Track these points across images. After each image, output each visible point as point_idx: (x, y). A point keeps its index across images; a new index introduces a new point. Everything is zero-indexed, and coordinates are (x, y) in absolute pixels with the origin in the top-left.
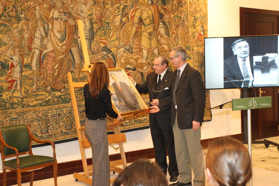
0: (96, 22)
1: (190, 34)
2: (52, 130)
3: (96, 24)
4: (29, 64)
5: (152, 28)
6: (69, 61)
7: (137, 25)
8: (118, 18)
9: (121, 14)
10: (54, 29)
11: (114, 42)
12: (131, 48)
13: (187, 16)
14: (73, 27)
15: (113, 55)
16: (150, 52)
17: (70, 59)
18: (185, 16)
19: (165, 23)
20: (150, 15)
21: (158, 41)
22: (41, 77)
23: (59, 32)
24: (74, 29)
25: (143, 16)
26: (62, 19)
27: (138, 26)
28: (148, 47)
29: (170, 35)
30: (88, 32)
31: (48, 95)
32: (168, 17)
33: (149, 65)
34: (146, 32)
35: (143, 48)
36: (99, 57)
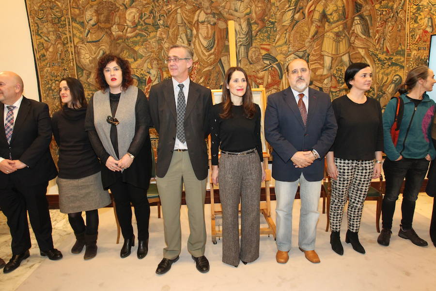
0: (255, 23)
1: (407, 31)
3: (256, 25)
5: (341, 26)
7: (317, 23)
8: (289, 15)
9: (293, 9)
10: (200, 35)
11: (281, 48)
12: (307, 55)
13: (403, 5)
14: (223, 31)
15: (279, 65)
16: (336, 60)
17: (220, 71)
18: (401, 5)
19: (364, 17)
20: (340, 7)
21: (350, 45)
23: (205, 38)
24: (225, 33)
25: (328, 9)
26: (209, 22)
27: (319, 24)
28: (334, 53)
29: (371, 35)
30: (244, 36)
32: (369, 8)
33: (333, 77)
34: (331, 32)
35: (325, 54)
36: (259, 67)
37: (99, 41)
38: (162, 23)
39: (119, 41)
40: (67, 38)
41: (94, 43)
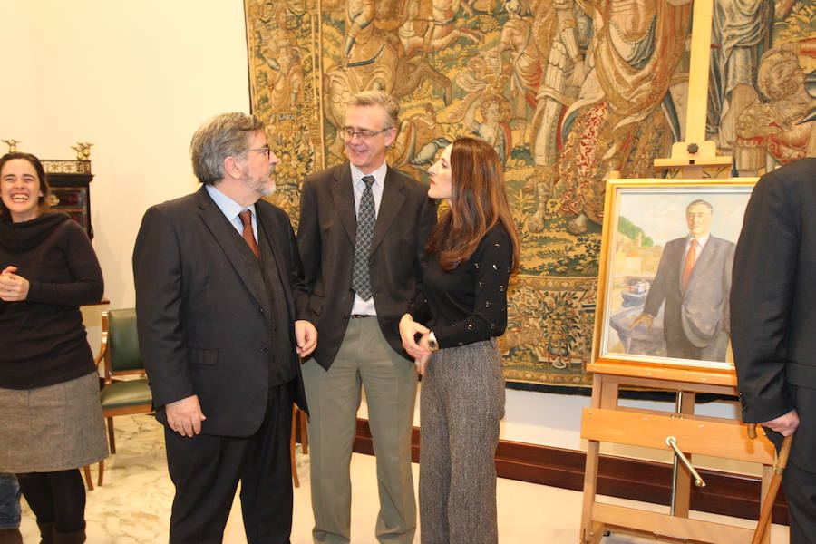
2: (581, 352)
4: (528, 148)
6: (660, 134)
14: (682, 10)
22: (557, 185)
23: (627, 37)
24: (686, 17)
31: (576, 242)
36: (790, 111)
37: (371, 62)
38: (515, 8)
39: (416, 59)
40: (311, 58)
41: (362, 68)
